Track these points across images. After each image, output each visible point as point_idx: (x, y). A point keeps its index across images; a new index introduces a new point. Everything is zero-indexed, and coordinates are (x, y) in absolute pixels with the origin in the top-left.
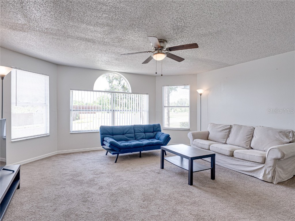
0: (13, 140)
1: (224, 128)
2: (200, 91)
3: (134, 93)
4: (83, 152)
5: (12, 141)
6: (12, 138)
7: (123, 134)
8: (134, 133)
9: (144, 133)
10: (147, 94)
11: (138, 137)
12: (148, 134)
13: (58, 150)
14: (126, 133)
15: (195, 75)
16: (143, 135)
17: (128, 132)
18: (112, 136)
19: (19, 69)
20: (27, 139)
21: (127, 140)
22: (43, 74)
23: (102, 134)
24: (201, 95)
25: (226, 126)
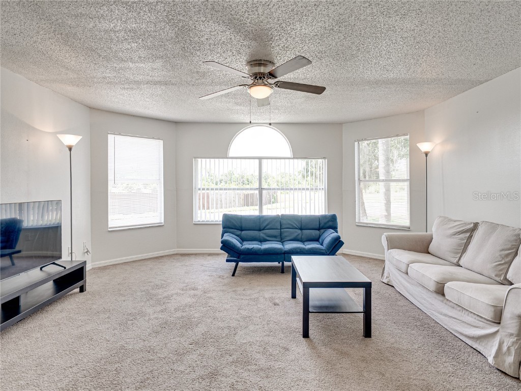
0: (110, 228)
1: (460, 228)
2: (424, 147)
3: (297, 158)
4: (210, 255)
5: (109, 230)
6: (109, 226)
7: (260, 230)
8: (281, 229)
9: (301, 229)
10: (324, 158)
11: (286, 236)
12: (307, 232)
13: (178, 247)
14: (265, 228)
15: (420, 113)
16: (296, 234)
17: (268, 227)
18: (239, 232)
19: (120, 134)
20: (130, 229)
21: (262, 241)
22: (153, 138)
23: (224, 228)
24: (426, 154)
25: (466, 224)
